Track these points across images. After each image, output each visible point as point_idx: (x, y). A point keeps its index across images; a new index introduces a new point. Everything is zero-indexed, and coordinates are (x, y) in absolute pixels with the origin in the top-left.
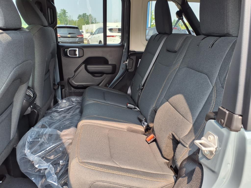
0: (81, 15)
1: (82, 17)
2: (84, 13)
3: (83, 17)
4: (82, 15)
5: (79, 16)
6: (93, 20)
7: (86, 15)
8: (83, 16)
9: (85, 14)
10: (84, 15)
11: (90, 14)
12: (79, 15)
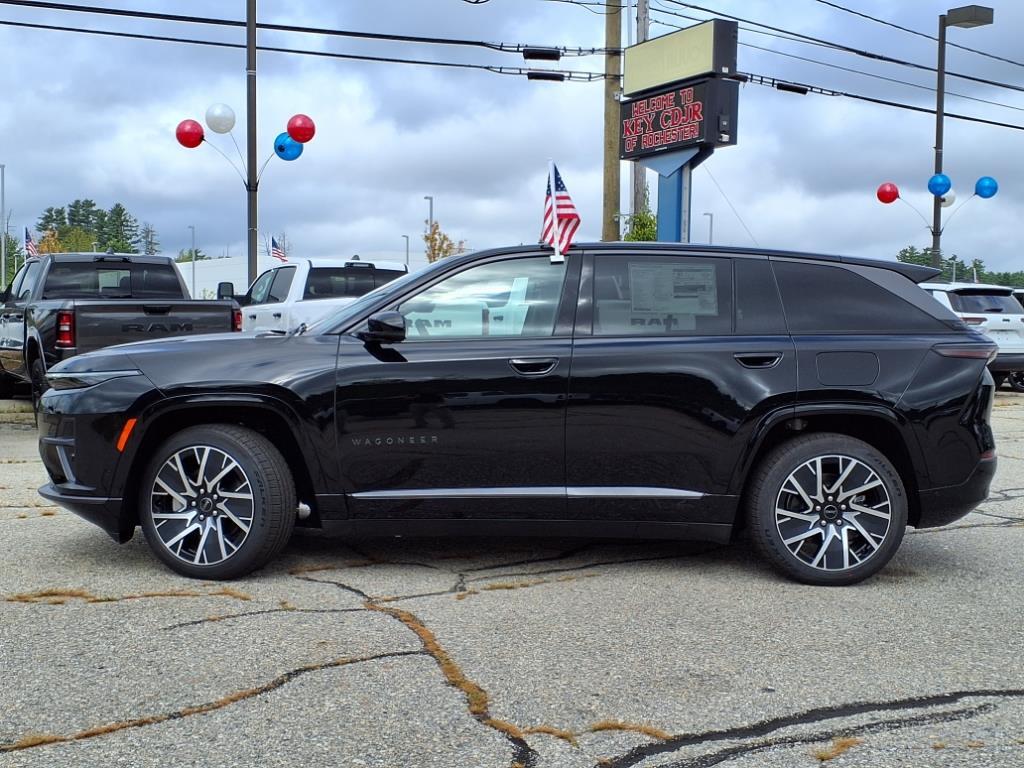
0: (60, 212)
1: (67, 220)
2: (77, 202)
3: (72, 220)
4: (67, 210)
5: (48, 219)
6: (134, 239)
7: (94, 209)
8: (71, 214)
9: (89, 204)
10: (81, 212)
11: (118, 206)
12: (50, 211)
